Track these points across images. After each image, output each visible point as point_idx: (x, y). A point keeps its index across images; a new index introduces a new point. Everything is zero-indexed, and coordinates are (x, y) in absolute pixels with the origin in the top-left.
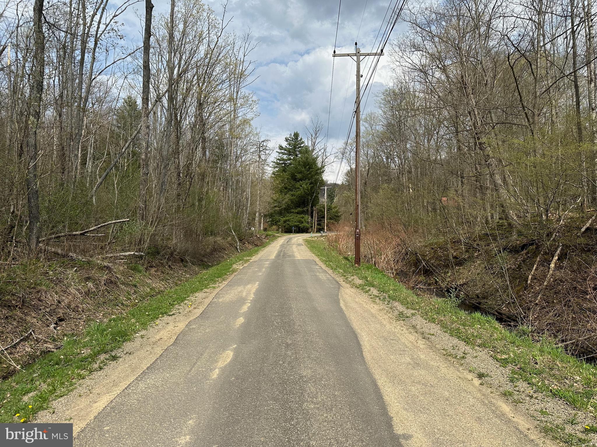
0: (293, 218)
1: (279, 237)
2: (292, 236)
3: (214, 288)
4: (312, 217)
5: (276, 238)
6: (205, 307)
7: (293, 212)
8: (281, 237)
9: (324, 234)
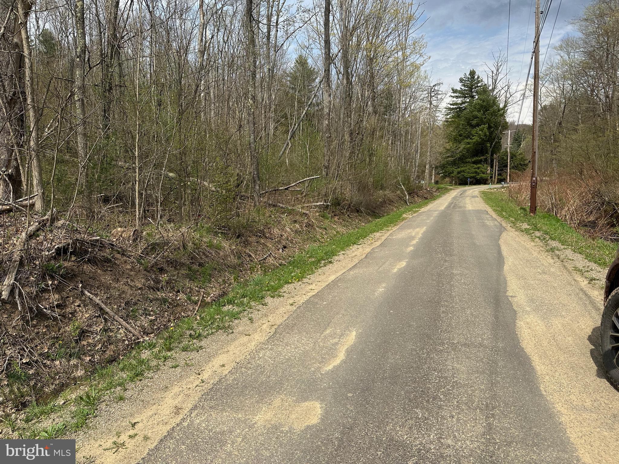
0: (469, 169)
1: (451, 189)
2: (467, 188)
3: (388, 230)
4: (492, 167)
5: (449, 191)
6: (382, 241)
7: (469, 162)
8: (453, 189)
9: (505, 185)
